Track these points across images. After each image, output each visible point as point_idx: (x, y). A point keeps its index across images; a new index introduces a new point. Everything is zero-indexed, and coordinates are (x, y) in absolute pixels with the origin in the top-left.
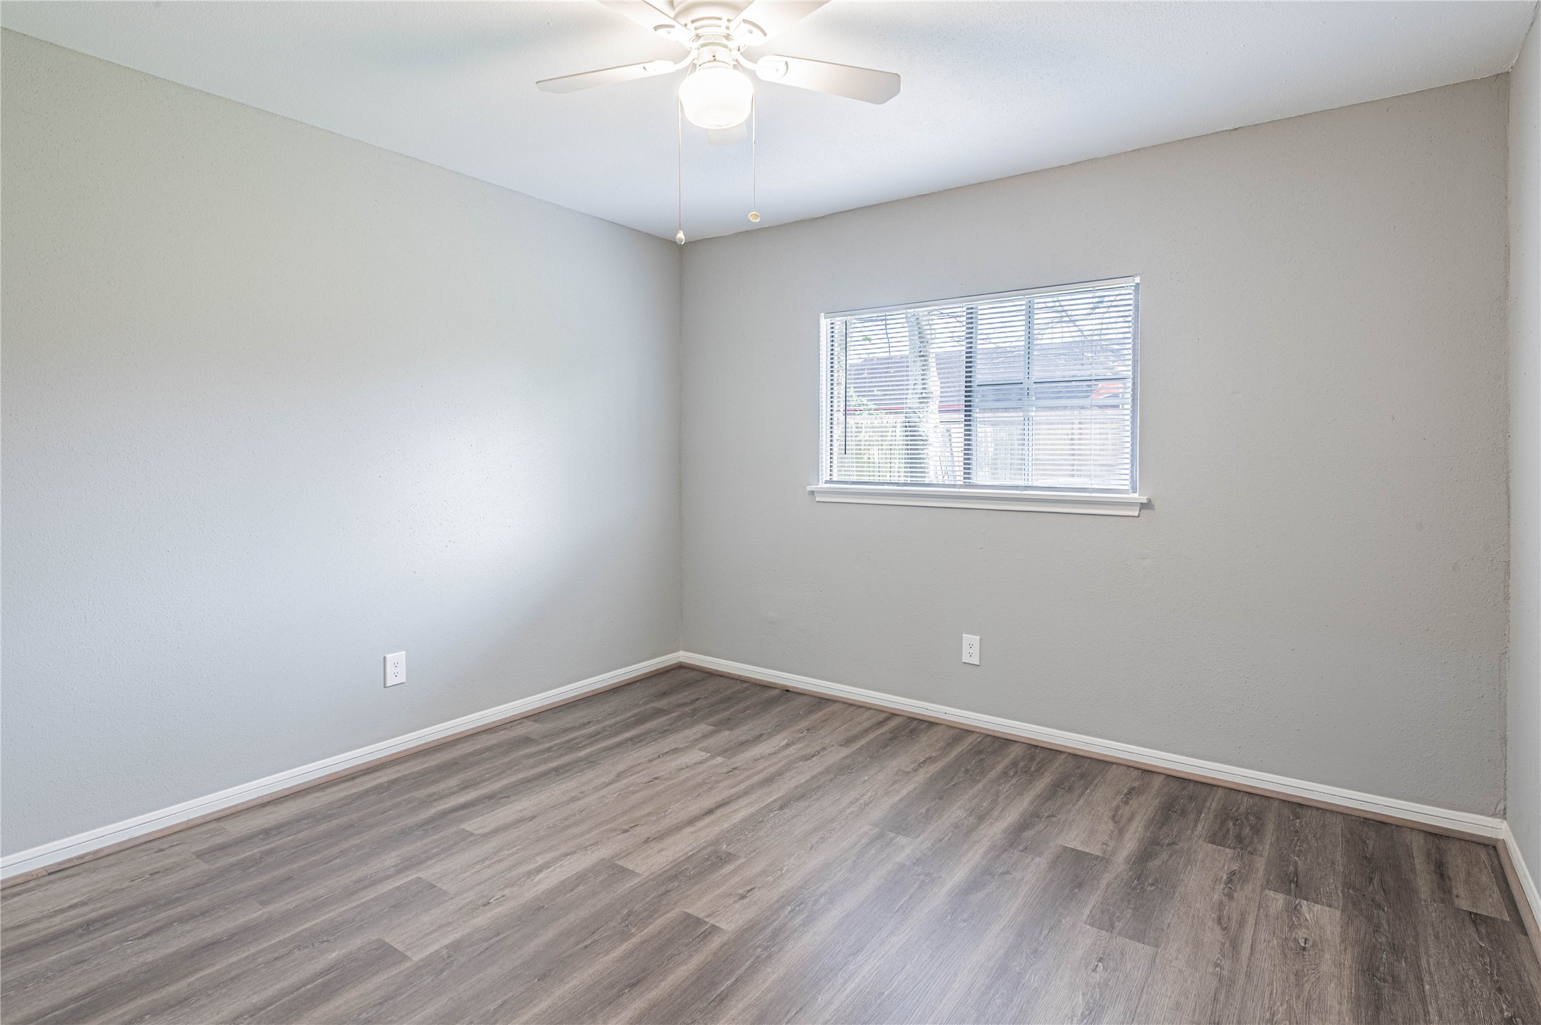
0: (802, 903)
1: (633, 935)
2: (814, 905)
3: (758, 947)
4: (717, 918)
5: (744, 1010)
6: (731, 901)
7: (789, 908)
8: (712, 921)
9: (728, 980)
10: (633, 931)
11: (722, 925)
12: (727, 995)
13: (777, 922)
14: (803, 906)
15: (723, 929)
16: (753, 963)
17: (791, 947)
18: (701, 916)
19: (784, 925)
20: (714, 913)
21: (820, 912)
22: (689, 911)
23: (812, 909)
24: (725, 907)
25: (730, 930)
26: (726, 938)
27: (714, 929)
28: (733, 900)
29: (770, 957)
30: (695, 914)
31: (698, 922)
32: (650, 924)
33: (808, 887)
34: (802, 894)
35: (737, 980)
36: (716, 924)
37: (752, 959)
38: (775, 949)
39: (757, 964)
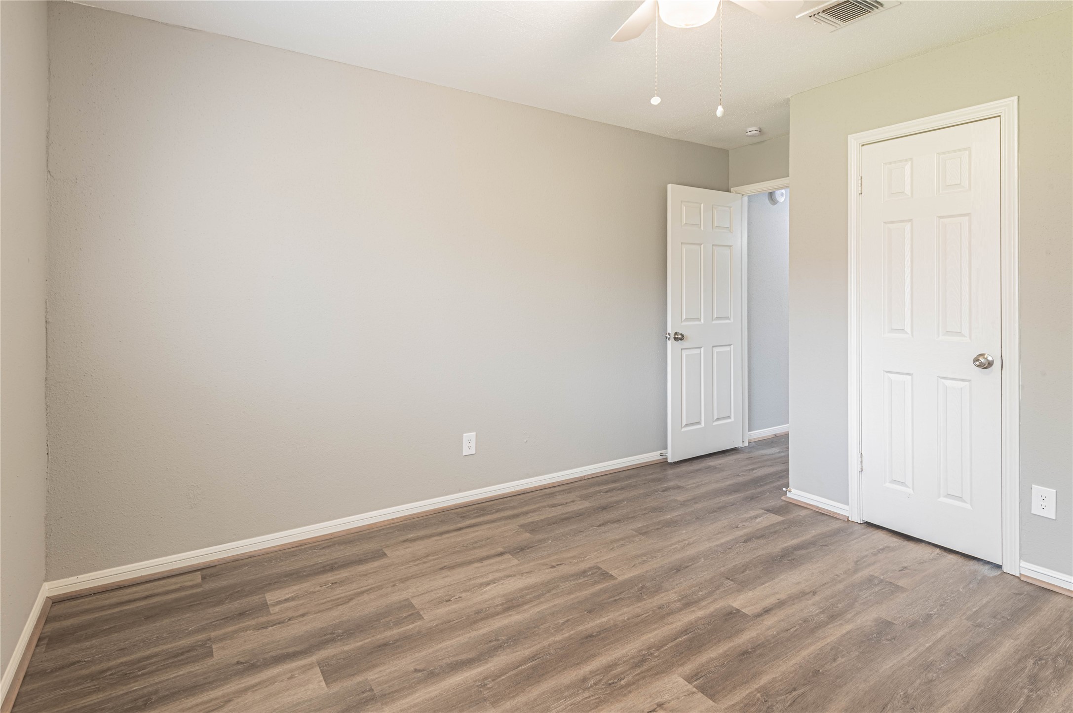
0: (610, 684)
1: (758, 690)
2: (601, 680)
3: (656, 657)
4: (685, 689)
5: (672, 623)
6: (672, 703)
7: (622, 682)
8: (690, 687)
9: (681, 641)
10: (759, 695)
11: (681, 681)
12: (682, 633)
13: (637, 672)
14: (610, 682)
15: (682, 677)
16: (662, 647)
17: (632, 651)
18: (700, 695)
19: (632, 668)
20: (689, 695)
21: (598, 672)
22: (711, 702)
23: (604, 676)
24: (678, 699)
25: (676, 675)
26: (680, 670)
27: (689, 679)
28: (670, 704)
29: (649, 648)
30: (705, 698)
31: (702, 689)
32: (745, 698)
33: (597, 701)
34: (606, 694)
35: (675, 639)
36: (687, 683)
37: (662, 649)
38: (644, 652)
39: (660, 645)
